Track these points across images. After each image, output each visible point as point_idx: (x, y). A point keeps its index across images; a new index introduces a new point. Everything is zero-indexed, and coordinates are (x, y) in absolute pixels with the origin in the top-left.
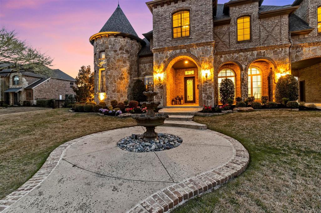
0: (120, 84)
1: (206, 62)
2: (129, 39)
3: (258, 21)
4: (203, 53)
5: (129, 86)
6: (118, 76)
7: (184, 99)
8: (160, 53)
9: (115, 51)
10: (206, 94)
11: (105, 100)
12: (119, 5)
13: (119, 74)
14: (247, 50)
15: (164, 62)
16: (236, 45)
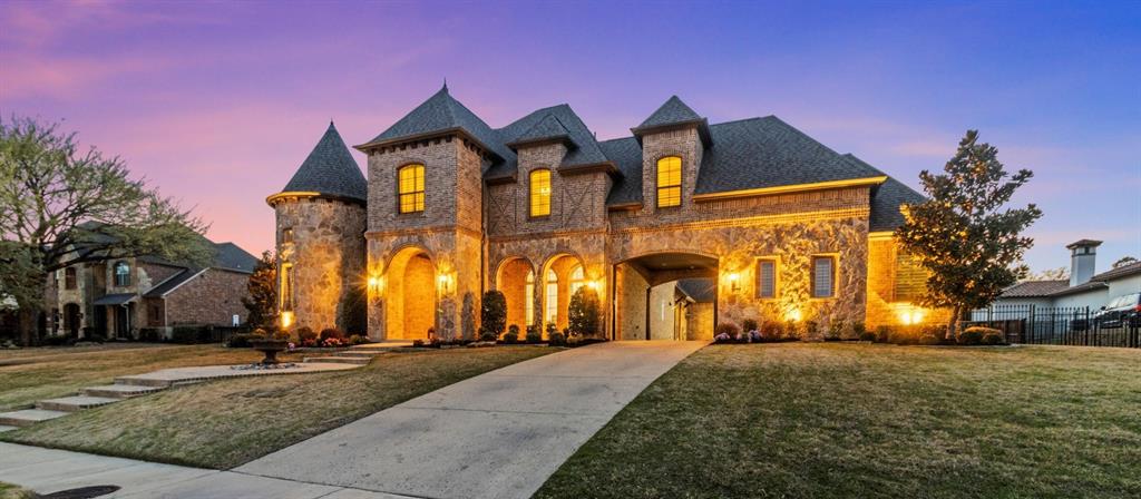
0: (321, 295)
2: (342, 203)
3: (560, 181)
4: (442, 245)
6: (316, 279)
8: (377, 241)
9: (312, 229)
10: (445, 318)
11: (292, 326)
12: (332, 123)
13: (319, 275)
14: (540, 236)
15: (385, 257)
16: (526, 225)
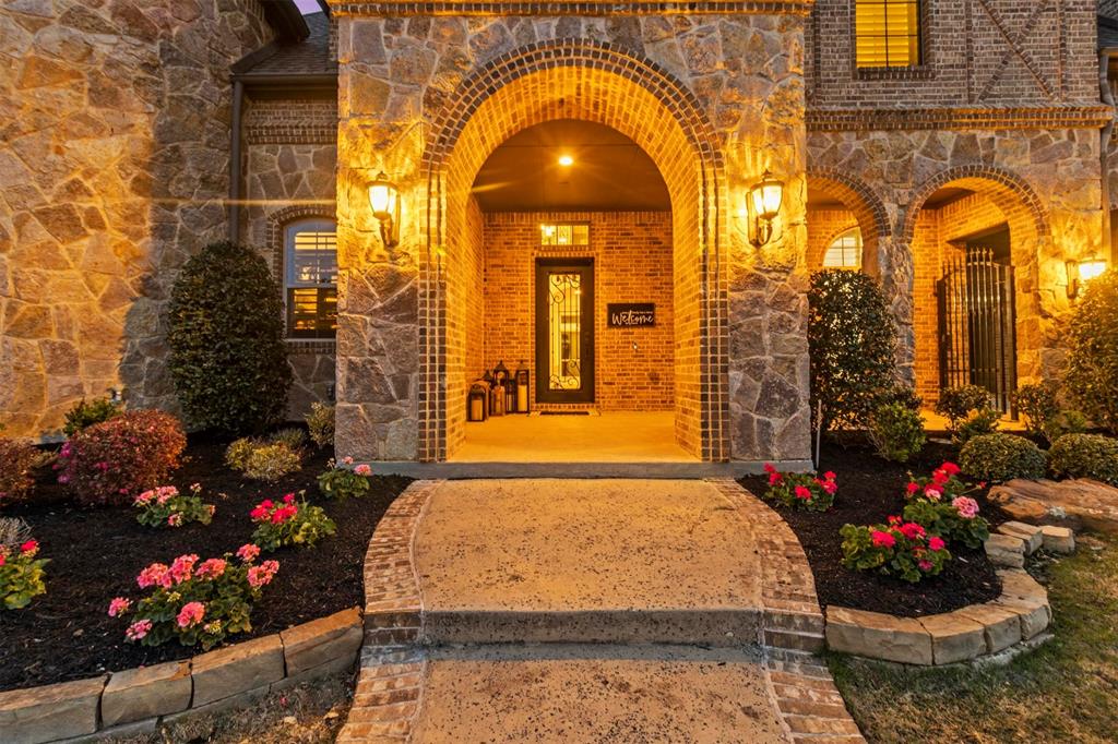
0: (55, 263)
1: (751, 128)
4: (733, 65)
5: (148, 287)
7: (532, 381)
8: (394, 29)
10: (755, 369)
13: (46, 183)
14: (906, 120)
15: (433, 101)
16: (852, 88)
